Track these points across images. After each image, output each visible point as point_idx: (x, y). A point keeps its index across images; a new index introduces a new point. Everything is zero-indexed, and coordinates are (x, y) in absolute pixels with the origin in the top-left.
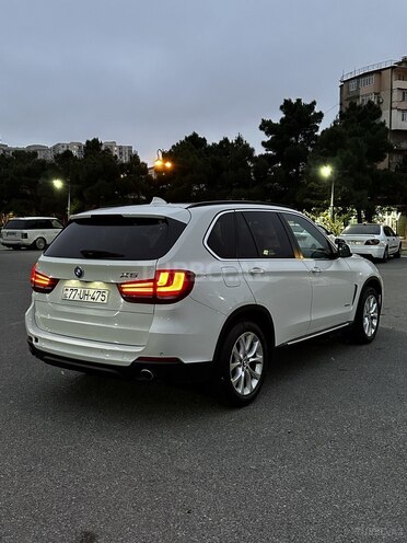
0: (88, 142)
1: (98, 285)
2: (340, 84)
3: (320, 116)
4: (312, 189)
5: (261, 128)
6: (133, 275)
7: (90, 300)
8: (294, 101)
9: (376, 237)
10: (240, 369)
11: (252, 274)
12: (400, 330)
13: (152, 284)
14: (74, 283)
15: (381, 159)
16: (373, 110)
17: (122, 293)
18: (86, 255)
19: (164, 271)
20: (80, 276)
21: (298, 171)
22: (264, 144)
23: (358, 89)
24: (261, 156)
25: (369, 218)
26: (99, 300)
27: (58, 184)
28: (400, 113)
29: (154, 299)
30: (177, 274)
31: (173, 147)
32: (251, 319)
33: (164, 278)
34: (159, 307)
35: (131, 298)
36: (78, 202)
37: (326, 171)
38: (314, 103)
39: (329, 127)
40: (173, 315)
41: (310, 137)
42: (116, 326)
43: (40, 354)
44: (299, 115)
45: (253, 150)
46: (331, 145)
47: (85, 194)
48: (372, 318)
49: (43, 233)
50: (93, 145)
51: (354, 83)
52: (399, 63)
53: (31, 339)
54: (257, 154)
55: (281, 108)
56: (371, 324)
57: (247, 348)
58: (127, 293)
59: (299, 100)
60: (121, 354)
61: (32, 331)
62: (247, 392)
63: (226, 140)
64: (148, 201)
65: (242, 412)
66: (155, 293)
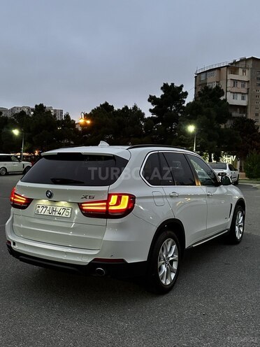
0: (36, 106)
1: (63, 204)
2: (195, 75)
3: (186, 94)
4: (182, 140)
5: (149, 100)
6: (91, 198)
7: (57, 215)
8: (170, 84)
9: (225, 171)
10: (164, 266)
11: (171, 197)
12: (255, 234)
13: (105, 203)
14: (45, 202)
15: (224, 122)
16: (219, 91)
17: (81, 209)
18: (55, 182)
19: (114, 194)
20: (50, 197)
21: (172, 129)
22: (151, 110)
23: (206, 79)
24: (149, 118)
25: (217, 159)
26: (64, 215)
27: (16, 132)
28: (232, 94)
29: (107, 215)
30: (123, 197)
31: (93, 110)
32: (172, 229)
33: (114, 199)
34: (111, 221)
35: (89, 214)
36: (29, 145)
37: (191, 129)
38: (182, 86)
39: (192, 101)
40: (120, 227)
41: (180, 107)
42: (71, 234)
43: (17, 255)
44: (172, 93)
45: (144, 114)
46: (193, 112)
47: (34, 139)
48: (240, 226)
49: (5, 164)
50: (40, 108)
51: (203, 75)
52: (232, 64)
53: (10, 243)
54: (146, 116)
55: (162, 88)
56: (240, 230)
57: (168, 250)
58: (85, 210)
59: (173, 84)
60: (81, 256)
61: (11, 237)
62: (168, 283)
63: (126, 107)
64: (96, 144)
65: (165, 298)
66: (107, 210)
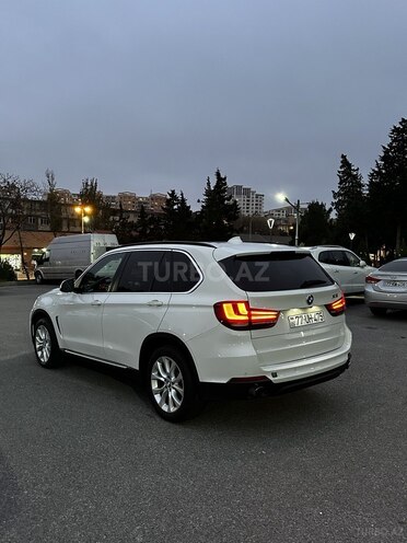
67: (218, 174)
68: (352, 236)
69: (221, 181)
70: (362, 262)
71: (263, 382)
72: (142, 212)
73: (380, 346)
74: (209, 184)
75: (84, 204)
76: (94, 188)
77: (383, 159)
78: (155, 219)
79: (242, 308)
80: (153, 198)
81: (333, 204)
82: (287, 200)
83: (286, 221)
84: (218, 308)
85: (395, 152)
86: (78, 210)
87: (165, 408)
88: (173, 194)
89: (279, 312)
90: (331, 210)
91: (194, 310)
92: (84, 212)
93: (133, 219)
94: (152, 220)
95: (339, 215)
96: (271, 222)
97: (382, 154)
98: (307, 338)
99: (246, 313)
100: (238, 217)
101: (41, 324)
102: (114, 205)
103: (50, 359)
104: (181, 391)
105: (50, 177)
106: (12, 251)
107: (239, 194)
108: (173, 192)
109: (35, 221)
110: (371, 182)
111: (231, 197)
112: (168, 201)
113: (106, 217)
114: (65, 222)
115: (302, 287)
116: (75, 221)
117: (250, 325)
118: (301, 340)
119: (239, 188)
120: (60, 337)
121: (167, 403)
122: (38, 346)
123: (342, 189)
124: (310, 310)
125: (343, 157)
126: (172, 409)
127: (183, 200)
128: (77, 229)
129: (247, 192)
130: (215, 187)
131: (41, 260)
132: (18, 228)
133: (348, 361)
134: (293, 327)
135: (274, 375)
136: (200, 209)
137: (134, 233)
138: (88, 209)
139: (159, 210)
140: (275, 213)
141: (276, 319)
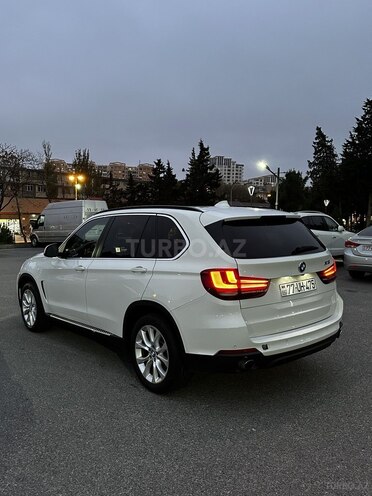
67: (201, 145)
68: (327, 203)
69: (204, 151)
70: (340, 227)
71: (253, 355)
72: (131, 180)
73: (361, 310)
74: (193, 154)
75: (78, 173)
76: (86, 157)
77: (356, 130)
78: (143, 187)
79: (231, 276)
80: (142, 168)
81: (308, 173)
82: (268, 168)
83: (264, 190)
84: (205, 276)
85: (368, 124)
86: (71, 178)
87: (149, 378)
88: (159, 163)
89: (269, 280)
90: (307, 178)
91: (180, 277)
92: (77, 180)
93: (123, 187)
94: (141, 188)
95: (315, 184)
96: (251, 190)
97: (356, 126)
98: (295, 308)
99: (236, 281)
100: (219, 185)
101: (27, 287)
102: (105, 175)
103: (36, 323)
104: (166, 361)
105: (47, 148)
106: (10, 216)
107: (220, 164)
108: (159, 161)
109: (33, 188)
110: (345, 152)
111: (214, 166)
112: (154, 170)
113: (97, 185)
114: (60, 190)
115: (294, 254)
116: (68, 189)
117: (240, 295)
118: (290, 310)
119: (221, 158)
120: (45, 301)
121: (151, 372)
122: (24, 310)
123: (317, 159)
124: (302, 278)
125: (318, 129)
126: (157, 380)
127: (169, 169)
128: (72, 196)
129: (228, 162)
130: (199, 157)
131: (36, 225)
132: (16, 195)
133: (339, 330)
134: (285, 296)
135: (265, 347)
136: (184, 178)
137: (123, 200)
138: (81, 178)
139: (147, 179)
140: (253, 182)
141: (267, 288)
